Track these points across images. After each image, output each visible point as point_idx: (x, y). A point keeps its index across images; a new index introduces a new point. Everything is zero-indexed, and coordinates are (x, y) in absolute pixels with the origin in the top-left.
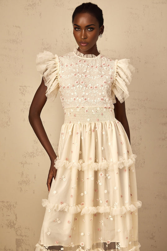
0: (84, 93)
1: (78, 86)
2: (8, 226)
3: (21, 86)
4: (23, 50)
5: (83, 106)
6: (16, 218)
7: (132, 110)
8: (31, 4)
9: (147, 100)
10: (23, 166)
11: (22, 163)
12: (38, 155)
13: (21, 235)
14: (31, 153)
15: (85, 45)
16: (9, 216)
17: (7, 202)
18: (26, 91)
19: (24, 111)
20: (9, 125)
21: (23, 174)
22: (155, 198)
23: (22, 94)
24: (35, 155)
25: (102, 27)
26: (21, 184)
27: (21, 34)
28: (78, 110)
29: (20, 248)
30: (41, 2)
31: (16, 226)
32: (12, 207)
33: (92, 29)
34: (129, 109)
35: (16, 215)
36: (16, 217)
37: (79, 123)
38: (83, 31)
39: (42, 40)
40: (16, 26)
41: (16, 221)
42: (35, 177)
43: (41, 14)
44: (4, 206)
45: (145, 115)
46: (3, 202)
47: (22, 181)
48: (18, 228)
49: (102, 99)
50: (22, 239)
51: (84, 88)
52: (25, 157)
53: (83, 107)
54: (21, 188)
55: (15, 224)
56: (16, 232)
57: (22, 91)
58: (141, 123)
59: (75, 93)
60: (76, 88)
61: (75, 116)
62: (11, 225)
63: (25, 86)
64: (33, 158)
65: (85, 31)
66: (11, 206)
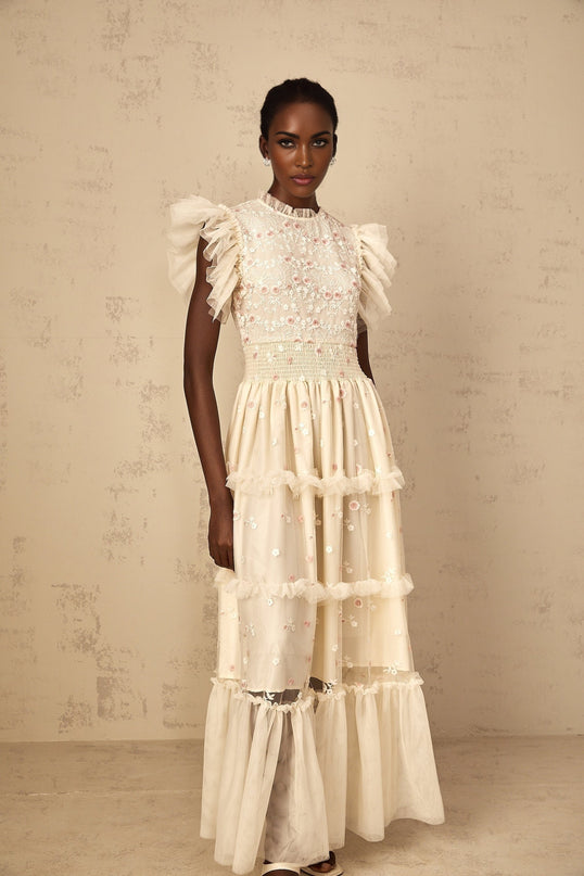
0: (311, 307)
1: (298, 289)
2: (78, 647)
3: (110, 299)
4: (115, 208)
5: (310, 339)
6: (99, 626)
7: (385, 357)
8: (136, 93)
9: (420, 334)
10: (116, 497)
11: (112, 490)
12: (153, 469)
13: (110, 669)
14: (135, 464)
15: (306, 181)
16: (80, 620)
17: (76, 587)
18: (122, 309)
19: (116, 361)
20: (80, 395)
21: (114, 515)
22: (440, 572)
23: (113, 316)
24: (144, 469)
26: (110, 541)
27: (110, 167)
28: (298, 347)
29: (108, 700)
30: (159, 88)
31: (98, 647)
32: (87, 599)
33: (323, 142)
34: (378, 357)
35: (98, 619)
36: (98, 623)
37: (302, 378)
38: (304, 147)
39: (163, 183)
40: (97, 148)
41: (97, 632)
42: (145, 524)
43: (159, 118)
44: (67, 597)
45: (416, 370)
46: (64, 586)
47: (113, 534)
48: (104, 649)
49: (348, 324)
50: (111, 678)
51: (313, 294)
52: (121, 474)
53: (309, 342)
54: (109, 551)
55: (96, 642)
56: (98, 660)
57: (112, 310)
58: (405, 390)
59: (293, 305)
60: (295, 292)
61: (291, 361)
62: (85, 643)
63: (119, 298)
64: (141, 475)
65: (308, 148)
66: (84, 596)
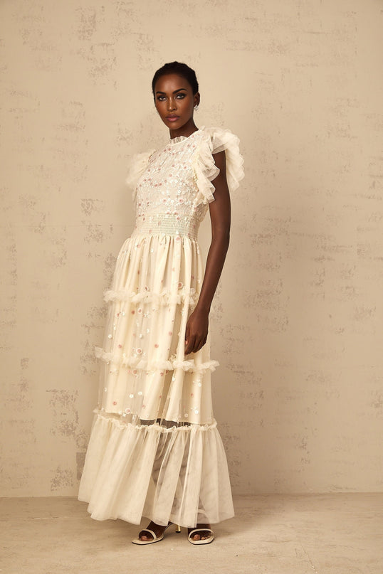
2: (64, 432)
3: (84, 200)
4: (87, 141)
6: (77, 418)
8: (100, 67)
9: (290, 221)
10: (88, 331)
11: (86, 326)
15: (174, 119)
16: (65, 414)
17: (62, 391)
18: (92, 207)
19: (88, 241)
20: (65, 264)
21: (88, 343)
23: (86, 212)
25: (196, 95)
26: (85, 361)
27: (84, 115)
30: (115, 64)
31: (77, 432)
32: (70, 399)
33: (183, 96)
35: (77, 413)
36: (77, 416)
38: (171, 99)
40: (75, 103)
41: (77, 422)
43: (115, 83)
44: (56, 398)
46: (54, 391)
47: (87, 356)
48: (81, 434)
52: (92, 316)
54: (84, 367)
55: (75, 429)
56: (77, 441)
57: (86, 207)
58: (281, 258)
62: (68, 430)
63: (90, 200)
64: (105, 317)
65: (173, 98)
66: (68, 398)
